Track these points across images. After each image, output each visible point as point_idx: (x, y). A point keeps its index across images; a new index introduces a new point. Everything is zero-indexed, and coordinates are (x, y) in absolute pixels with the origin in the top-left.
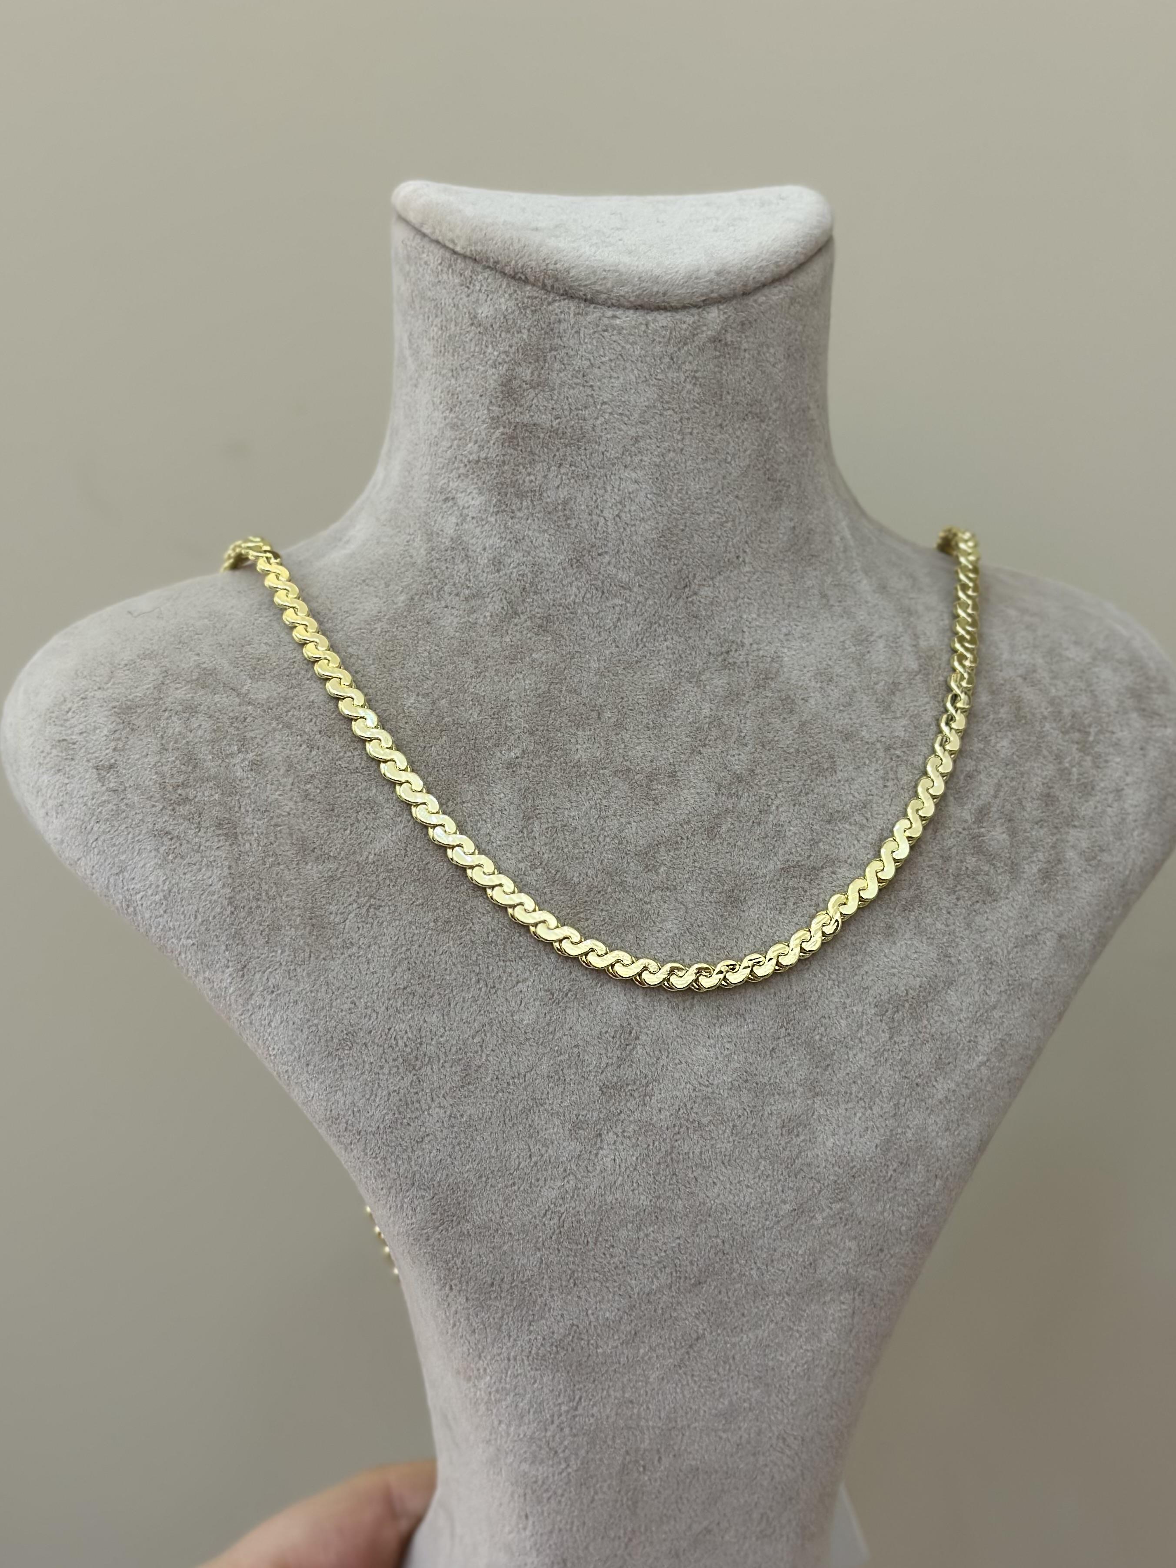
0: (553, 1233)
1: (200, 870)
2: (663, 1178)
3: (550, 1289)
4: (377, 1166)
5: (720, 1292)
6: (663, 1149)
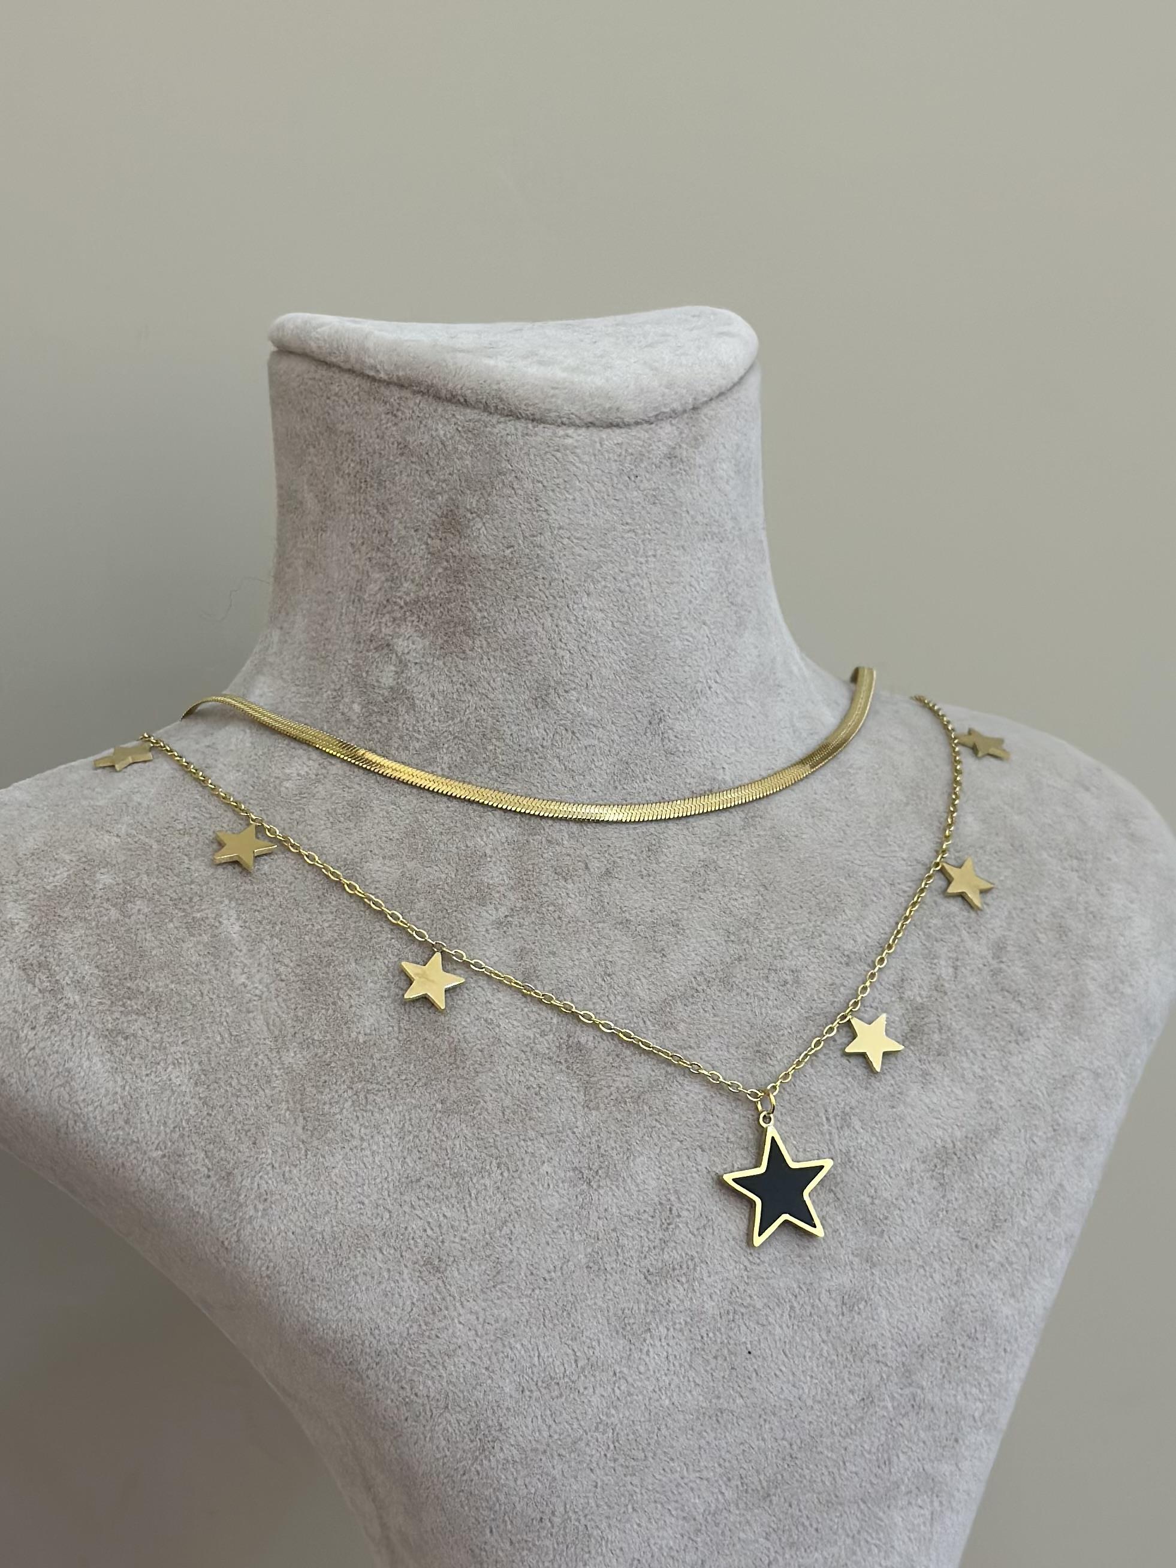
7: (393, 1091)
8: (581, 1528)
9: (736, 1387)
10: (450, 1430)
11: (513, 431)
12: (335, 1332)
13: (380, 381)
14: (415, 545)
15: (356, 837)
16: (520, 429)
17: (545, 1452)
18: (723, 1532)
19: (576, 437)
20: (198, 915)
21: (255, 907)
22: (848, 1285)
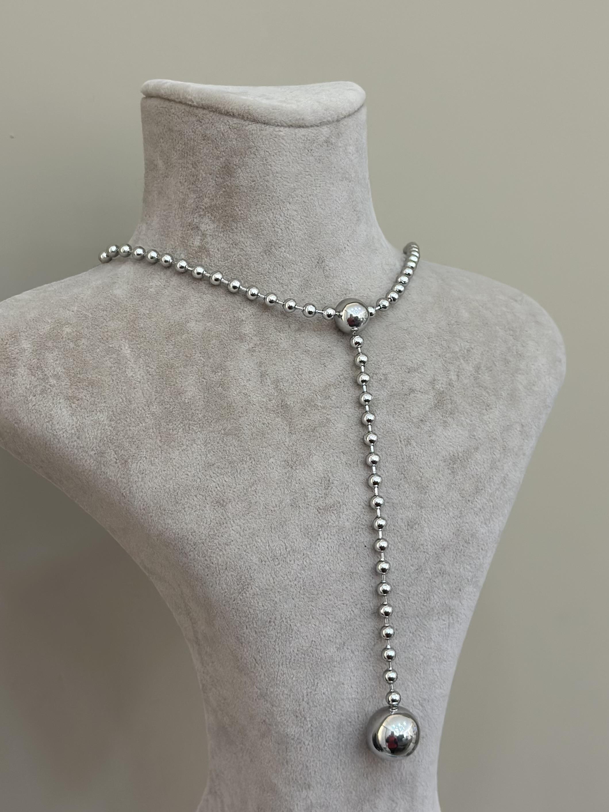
7: (201, 425)
8: (289, 626)
9: (359, 562)
10: (228, 579)
11: (255, 128)
12: (175, 535)
13: (194, 106)
14: (210, 181)
15: (183, 311)
16: (258, 128)
17: (271, 590)
18: (353, 630)
19: (284, 131)
20: (111, 346)
21: (137, 342)
22: (410, 516)
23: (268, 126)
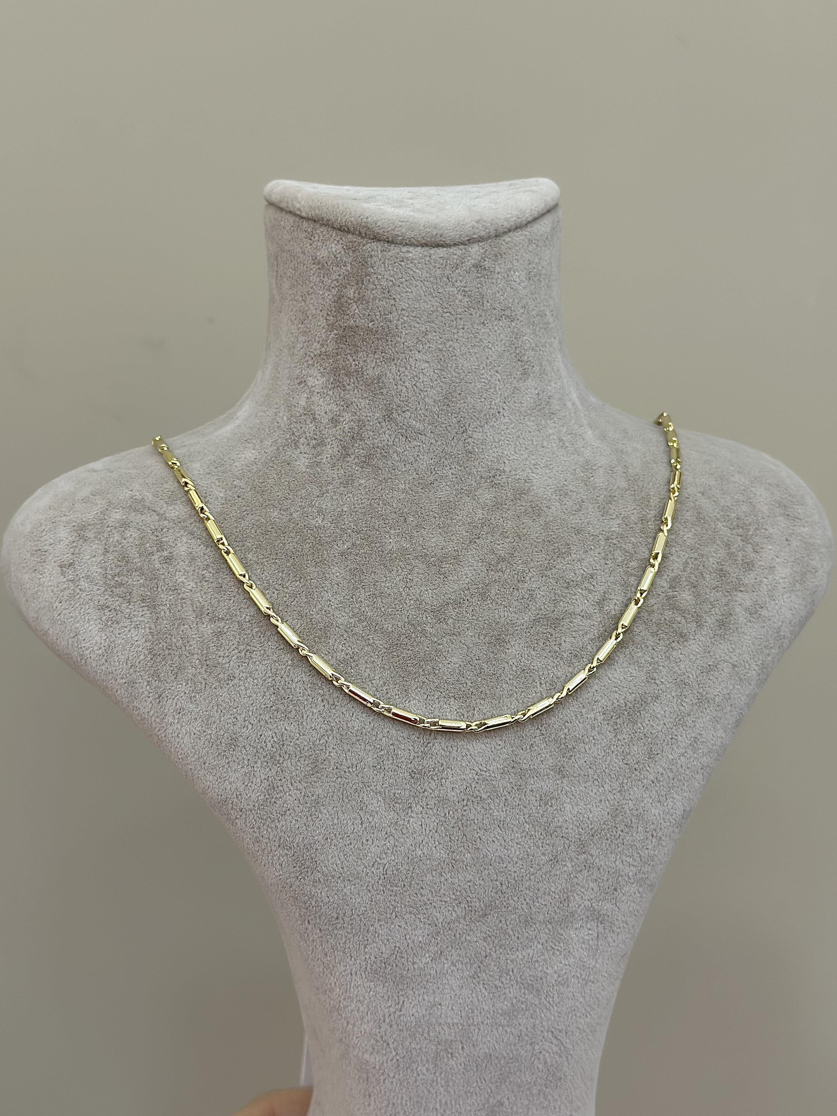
0: (380, 879)
1: (130, 631)
2: (457, 838)
3: (379, 920)
4: (254, 834)
5: (501, 922)
6: (456, 817)
23: (393, 245)
